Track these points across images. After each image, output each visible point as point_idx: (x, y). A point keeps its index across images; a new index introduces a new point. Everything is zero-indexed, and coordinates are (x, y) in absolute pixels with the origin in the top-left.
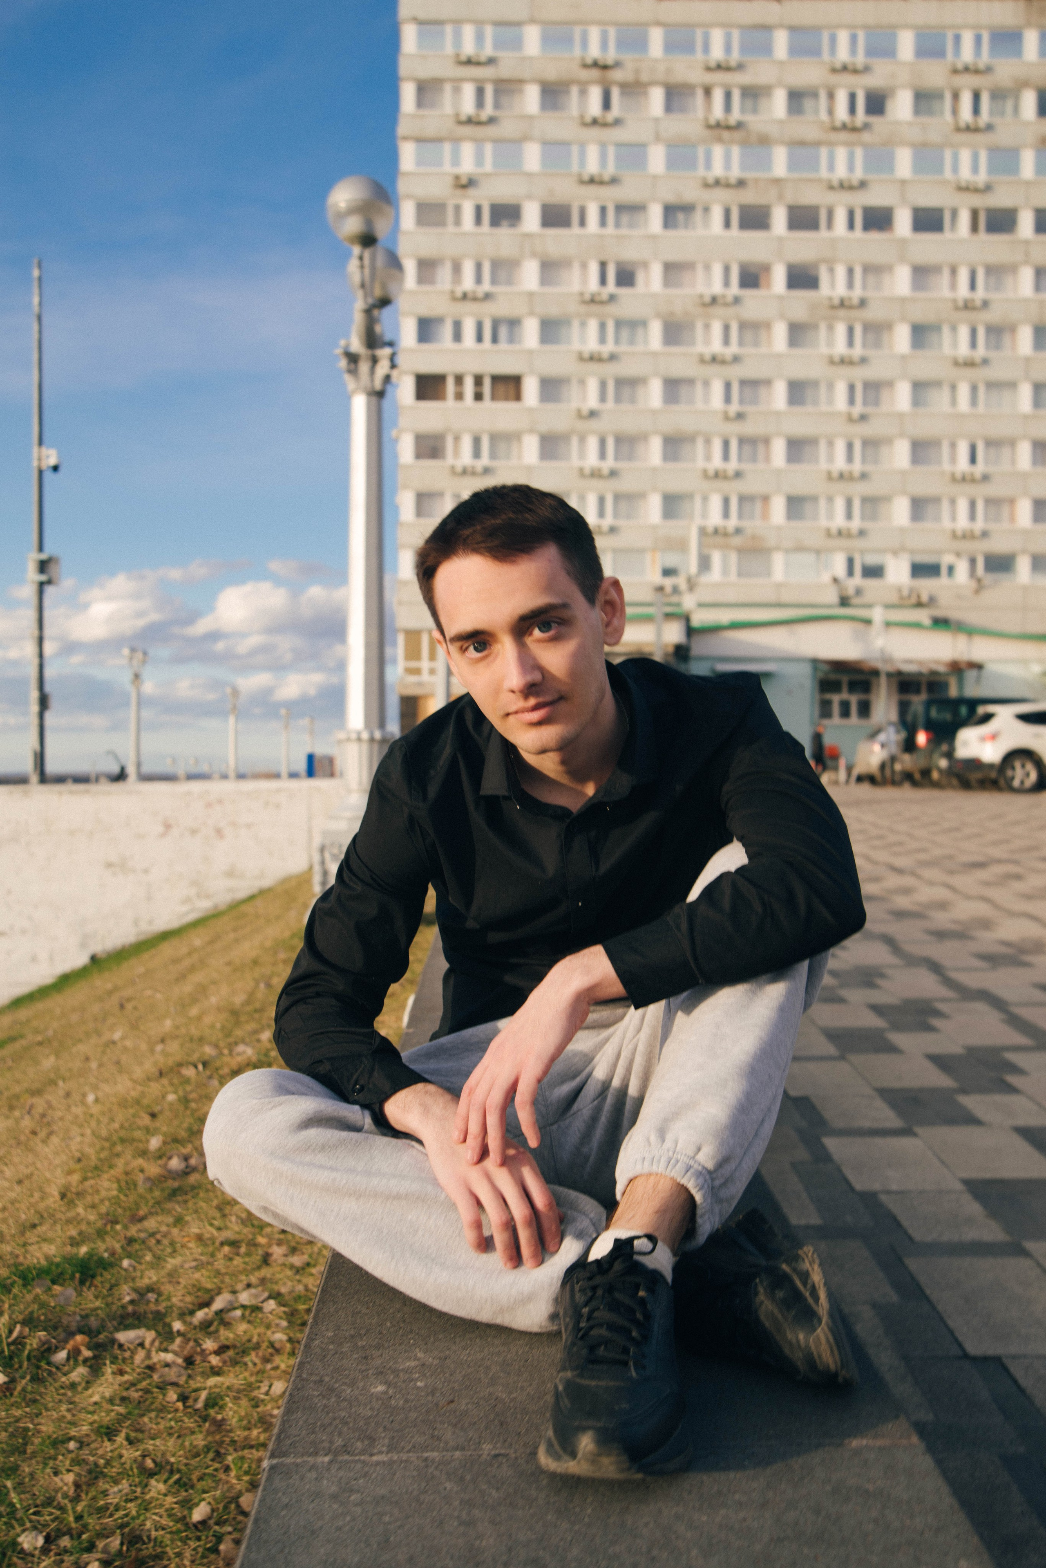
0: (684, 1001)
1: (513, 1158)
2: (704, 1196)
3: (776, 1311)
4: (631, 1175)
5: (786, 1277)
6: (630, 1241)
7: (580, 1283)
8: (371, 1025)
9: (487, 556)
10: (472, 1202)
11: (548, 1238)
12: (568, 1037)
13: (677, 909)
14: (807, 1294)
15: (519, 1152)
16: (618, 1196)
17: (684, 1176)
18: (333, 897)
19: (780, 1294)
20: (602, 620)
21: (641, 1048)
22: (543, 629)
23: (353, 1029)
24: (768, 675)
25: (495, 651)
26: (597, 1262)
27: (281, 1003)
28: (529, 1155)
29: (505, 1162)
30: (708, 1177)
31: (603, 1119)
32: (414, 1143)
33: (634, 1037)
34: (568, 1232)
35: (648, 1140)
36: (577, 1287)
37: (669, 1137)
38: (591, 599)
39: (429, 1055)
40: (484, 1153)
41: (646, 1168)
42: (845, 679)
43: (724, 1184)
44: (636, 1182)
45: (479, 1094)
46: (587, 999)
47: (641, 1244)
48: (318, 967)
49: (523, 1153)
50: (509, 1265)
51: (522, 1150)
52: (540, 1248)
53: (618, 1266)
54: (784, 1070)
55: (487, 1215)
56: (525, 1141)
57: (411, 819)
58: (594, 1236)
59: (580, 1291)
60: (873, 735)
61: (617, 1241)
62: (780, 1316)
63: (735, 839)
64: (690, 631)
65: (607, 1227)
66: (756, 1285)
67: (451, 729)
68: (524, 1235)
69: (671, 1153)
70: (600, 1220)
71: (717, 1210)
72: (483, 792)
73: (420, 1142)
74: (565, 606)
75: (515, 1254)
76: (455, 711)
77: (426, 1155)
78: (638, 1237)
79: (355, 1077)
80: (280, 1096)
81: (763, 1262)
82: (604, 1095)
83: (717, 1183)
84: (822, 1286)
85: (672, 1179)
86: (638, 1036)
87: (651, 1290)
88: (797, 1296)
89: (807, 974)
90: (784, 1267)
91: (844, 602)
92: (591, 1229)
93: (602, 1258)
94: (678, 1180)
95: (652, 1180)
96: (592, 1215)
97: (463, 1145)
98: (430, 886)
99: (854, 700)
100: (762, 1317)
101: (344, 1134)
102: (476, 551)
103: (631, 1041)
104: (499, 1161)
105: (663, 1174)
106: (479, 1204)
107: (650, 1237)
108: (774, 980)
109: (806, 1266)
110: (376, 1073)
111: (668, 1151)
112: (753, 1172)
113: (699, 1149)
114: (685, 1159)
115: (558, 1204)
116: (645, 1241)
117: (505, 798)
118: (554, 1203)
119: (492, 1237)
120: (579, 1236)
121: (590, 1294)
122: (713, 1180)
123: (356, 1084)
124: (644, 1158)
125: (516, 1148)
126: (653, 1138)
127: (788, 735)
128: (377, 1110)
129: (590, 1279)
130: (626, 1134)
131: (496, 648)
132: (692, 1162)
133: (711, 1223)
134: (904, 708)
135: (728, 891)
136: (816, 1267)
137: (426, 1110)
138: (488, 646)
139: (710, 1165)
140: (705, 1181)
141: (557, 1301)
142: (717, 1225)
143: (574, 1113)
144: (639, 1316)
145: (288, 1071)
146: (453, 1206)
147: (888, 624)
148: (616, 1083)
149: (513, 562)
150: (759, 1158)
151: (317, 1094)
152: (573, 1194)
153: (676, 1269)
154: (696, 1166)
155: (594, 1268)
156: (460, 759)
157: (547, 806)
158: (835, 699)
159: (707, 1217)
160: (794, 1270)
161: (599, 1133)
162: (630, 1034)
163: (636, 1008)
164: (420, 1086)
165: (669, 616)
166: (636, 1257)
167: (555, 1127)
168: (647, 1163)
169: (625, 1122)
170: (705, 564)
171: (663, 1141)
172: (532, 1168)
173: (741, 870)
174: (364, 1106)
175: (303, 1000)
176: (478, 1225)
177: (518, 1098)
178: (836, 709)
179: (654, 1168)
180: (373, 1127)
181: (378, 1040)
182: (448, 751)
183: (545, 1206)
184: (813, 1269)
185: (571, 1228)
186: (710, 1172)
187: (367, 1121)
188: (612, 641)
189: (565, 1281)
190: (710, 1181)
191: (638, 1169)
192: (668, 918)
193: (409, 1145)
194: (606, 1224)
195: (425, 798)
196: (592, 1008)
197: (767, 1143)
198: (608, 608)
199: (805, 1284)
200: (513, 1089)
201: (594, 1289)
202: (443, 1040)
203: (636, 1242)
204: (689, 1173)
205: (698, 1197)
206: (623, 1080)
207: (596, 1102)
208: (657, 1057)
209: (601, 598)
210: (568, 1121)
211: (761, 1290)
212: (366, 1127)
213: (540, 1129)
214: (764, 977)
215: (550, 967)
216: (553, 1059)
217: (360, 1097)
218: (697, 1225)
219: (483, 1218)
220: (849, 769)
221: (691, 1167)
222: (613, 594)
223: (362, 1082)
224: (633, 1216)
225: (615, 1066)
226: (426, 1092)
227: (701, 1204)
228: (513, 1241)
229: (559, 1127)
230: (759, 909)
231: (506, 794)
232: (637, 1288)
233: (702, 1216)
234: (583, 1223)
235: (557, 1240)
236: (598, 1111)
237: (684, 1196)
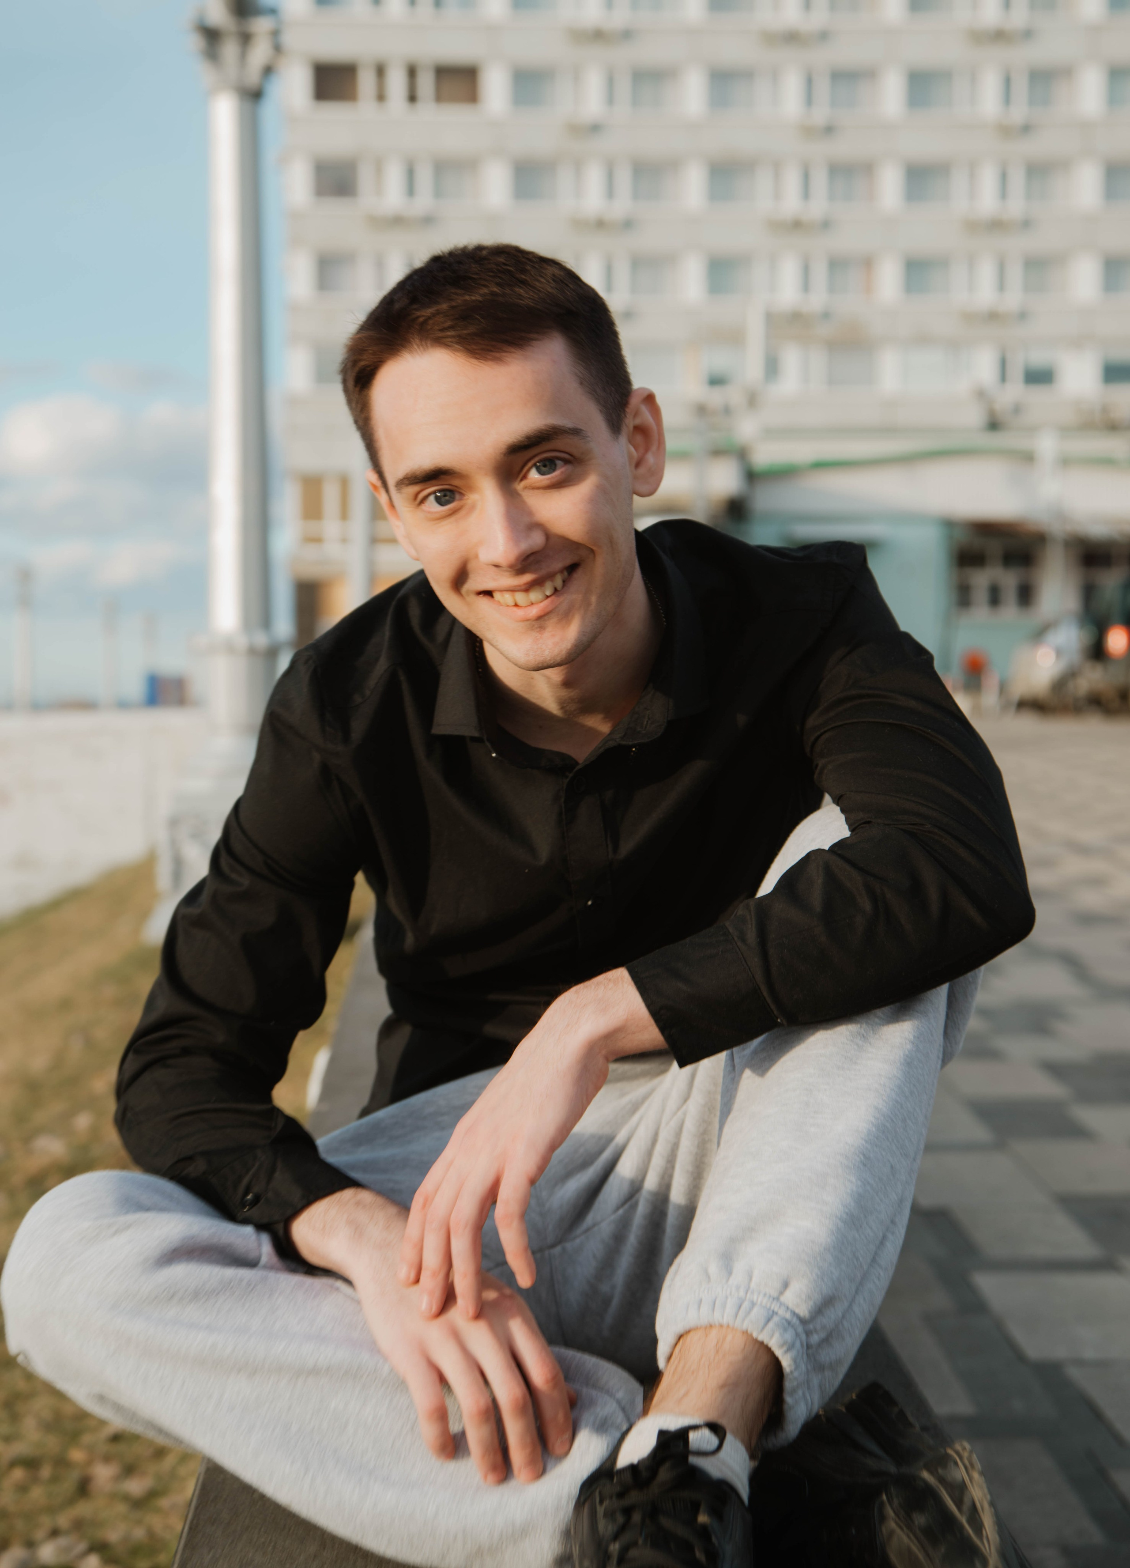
0: (755, 1052)
1: (495, 1304)
2: (795, 1360)
3: (915, 1549)
4: (679, 1328)
5: (929, 1492)
6: (682, 1434)
7: (606, 1503)
8: (268, 1099)
9: (457, 350)
10: (434, 1378)
11: (552, 1432)
12: (576, 1111)
13: (741, 910)
14: (964, 1520)
15: (503, 1296)
16: (661, 1363)
17: (763, 1328)
18: (205, 897)
19: (920, 1519)
20: (630, 457)
21: (690, 1126)
22: (543, 469)
23: (242, 1106)
24: (875, 544)
25: (469, 502)
26: (633, 1468)
27: (127, 1065)
28: (520, 1300)
29: (481, 1312)
30: (800, 1329)
31: (633, 1239)
32: (339, 1284)
33: (679, 1109)
34: (583, 1423)
35: (706, 1272)
36: (600, 1510)
37: (740, 1267)
38: (615, 425)
39: (358, 1140)
40: (448, 1298)
41: (704, 1316)
42: (994, 547)
43: (826, 1341)
44: (688, 1339)
45: (440, 1205)
46: (604, 1052)
47: (701, 1439)
48: (182, 1007)
49: (511, 1297)
50: (491, 1478)
51: (508, 1291)
52: (539, 1449)
53: (665, 1474)
54: (914, 1160)
55: (455, 1399)
56: (510, 1277)
57: (325, 770)
58: (624, 1428)
59: (605, 1515)
60: (1039, 634)
61: (662, 1434)
62: (921, 1556)
63: (827, 798)
64: (752, 476)
65: (645, 1412)
66: (882, 1504)
67: (386, 632)
68: (514, 1430)
69: (742, 1293)
70: (633, 1402)
71: (815, 1381)
72: (436, 730)
73: (348, 1281)
74: (576, 432)
75: (499, 1458)
76: (394, 603)
77: (359, 1302)
78: (695, 1427)
79: (245, 1181)
80: (127, 1213)
81: (893, 1469)
82: (634, 1200)
83: (815, 1339)
84: (986, 1505)
85: (745, 1333)
86: (684, 1107)
87: (717, 1513)
88: (948, 1522)
89: (945, 1009)
90: (925, 1475)
91: (994, 425)
92: (620, 1418)
93: (639, 1462)
94: (755, 1335)
95: (714, 1334)
96: (620, 1395)
97: (416, 1288)
98: (360, 878)
99: (1009, 579)
100: (894, 1558)
101: (230, 1272)
102: (439, 342)
103: (675, 1114)
104: (471, 1311)
105: (731, 1324)
106: (442, 1380)
107: (715, 1428)
108: (896, 1018)
109: (959, 1473)
110: (277, 1175)
111: (738, 1288)
112: (870, 1322)
113: (786, 1285)
114: (765, 1301)
115: (567, 1378)
116: (706, 1433)
117: (473, 739)
118: (561, 1376)
119: (463, 1434)
120: (601, 1427)
121: (620, 1519)
122: (808, 1333)
123: (246, 1193)
124: (701, 1301)
125: (497, 1288)
126: (714, 1269)
127: (907, 637)
128: (281, 1232)
129: (621, 1495)
130: (671, 1263)
131: (472, 498)
132: (775, 1307)
133: (807, 1404)
134: (1089, 592)
135: (819, 881)
136: (976, 1475)
137: (358, 1231)
138: (457, 496)
139: (804, 1311)
140: (797, 1335)
141: (567, 1534)
142: (816, 1408)
143: (588, 1230)
144: (700, 1555)
145: (138, 1176)
146: (401, 1385)
147: (1066, 462)
148: (651, 1183)
149: (498, 360)
150: (879, 1299)
151: (185, 1210)
152: (590, 1361)
153: (755, 1478)
154: (782, 1312)
155: (628, 1478)
156: (402, 678)
157: (541, 752)
158: (981, 579)
159: (800, 1392)
160: (942, 1480)
161: (625, 1262)
162: (672, 1104)
163: (682, 1065)
164: (347, 1194)
165: (718, 452)
166: (693, 1460)
167: (557, 1250)
168: (705, 1309)
169: (667, 1244)
170: (772, 368)
171: (730, 1273)
172: (526, 1321)
173: (839, 847)
174: (261, 1227)
175: (160, 1061)
176: (442, 1415)
177: (500, 1210)
178: (981, 594)
179: (717, 1317)
180: (275, 1260)
181: (280, 1123)
182: (382, 666)
183: (547, 1382)
184: (971, 1479)
185: (587, 1417)
186: (803, 1321)
187: (265, 1248)
188: (644, 488)
189: (582, 1500)
190: (804, 1337)
191: (692, 1318)
192: (727, 924)
193: (332, 1286)
194: (644, 1407)
195: (346, 737)
196: (613, 1067)
197: (891, 1272)
198: (639, 438)
199: (959, 1503)
200: (491, 1198)
201: (627, 1512)
202: (381, 1114)
203: (693, 1436)
204: (771, 1325)
205: (786, 1362)
206: (662, 1177)
207: (621, 1212)
208: (715, 1140)
209: (630, 422)
210: (578, 1241)
211: (890, 1512)
212: (264, 1259)
213: (533, 1253)
214: (879, 1012)
215: (547, 1004)
216: (553, 1146)
217: (255, 1212)
218: (786, 1407)
219: (449, 1403)
220: (1003, 688)
221: (774, 1313)
222: (646, 416)
223: (256, 1189)
224: (686, 1394)
225: (649, 1154)
226: (358, 1204)
227: (791, 1372)
228: (496, 1441)
229: (564, 1250)
230: (867, 905)
231: (476, 734)
232: (695, 1508)
233: (794, 1391)
234: (607, 1407)
235: (567, 1436)
236: (624, 1225)
237: (764, 1360)
